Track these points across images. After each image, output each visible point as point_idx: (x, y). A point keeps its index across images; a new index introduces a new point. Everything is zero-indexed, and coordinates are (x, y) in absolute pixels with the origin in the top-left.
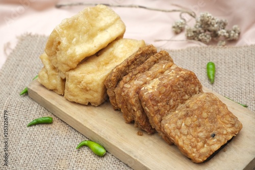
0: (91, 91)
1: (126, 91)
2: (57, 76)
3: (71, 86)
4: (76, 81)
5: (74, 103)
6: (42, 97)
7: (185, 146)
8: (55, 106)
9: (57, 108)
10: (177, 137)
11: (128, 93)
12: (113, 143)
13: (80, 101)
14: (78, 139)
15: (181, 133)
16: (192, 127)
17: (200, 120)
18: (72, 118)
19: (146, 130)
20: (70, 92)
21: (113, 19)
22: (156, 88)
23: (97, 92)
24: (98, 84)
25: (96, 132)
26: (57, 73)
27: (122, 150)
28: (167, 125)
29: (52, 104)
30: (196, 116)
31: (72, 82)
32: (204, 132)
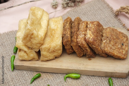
0: (57, 51)
1: (80, 43)
2: (33, 52)
3: (45, 53)
4: (47, 49)
5: (48, 61)
6: (28, 66)
7: (118, 54)
8: (39, 67)
9: (41, 67)
10: (113, 52)
11: (81, 43)
12: (83, 69)
13: (51, 58)
14: (60, 76)
15: (113, 50)
16: (115, 45)
17: (115, 40)
18: (53, 68)
19: (93, 56)
20: (45, 56)
21: (42, 12)
22: (92, 35)
23: (60, 50)
24: (60, 46)
25: (71, 69)
26: (32, 50)
27: (90, 70)
28: (106, 49)
29: (36, 67)
30: (113, 40)
31: (45, 51)
32: (119, 45)
